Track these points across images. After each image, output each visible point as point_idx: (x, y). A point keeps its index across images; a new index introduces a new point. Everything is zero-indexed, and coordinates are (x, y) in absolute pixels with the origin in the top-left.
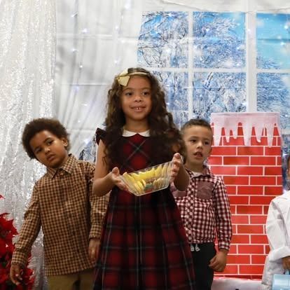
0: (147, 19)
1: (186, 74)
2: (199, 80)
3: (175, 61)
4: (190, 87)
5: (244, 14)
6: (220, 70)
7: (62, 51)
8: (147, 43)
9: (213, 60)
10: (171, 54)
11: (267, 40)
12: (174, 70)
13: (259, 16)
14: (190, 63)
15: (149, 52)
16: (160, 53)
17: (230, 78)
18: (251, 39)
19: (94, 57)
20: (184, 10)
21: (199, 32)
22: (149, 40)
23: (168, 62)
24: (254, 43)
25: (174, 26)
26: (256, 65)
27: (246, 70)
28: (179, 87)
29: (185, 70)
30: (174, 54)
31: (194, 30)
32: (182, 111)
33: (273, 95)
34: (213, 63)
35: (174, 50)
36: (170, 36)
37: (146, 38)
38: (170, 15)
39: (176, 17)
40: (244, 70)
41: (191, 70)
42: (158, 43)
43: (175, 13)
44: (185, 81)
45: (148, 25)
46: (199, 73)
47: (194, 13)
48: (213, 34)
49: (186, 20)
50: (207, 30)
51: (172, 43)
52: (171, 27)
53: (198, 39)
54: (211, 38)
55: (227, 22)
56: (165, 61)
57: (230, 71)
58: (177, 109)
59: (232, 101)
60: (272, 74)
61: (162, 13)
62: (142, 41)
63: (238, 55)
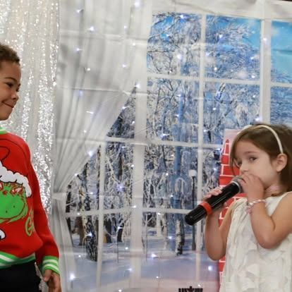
0: (158, 20)
1: (197, 84)
2: (211, 91)
3: (186, 69)
4: (201, 98)
5: (259, 21)
6: (233, 81)
7: (64, 50)
8: (157, 46)
9: (225, 69)
10: (181, 61)
11: (282, 51)
12: (184, 78)
13: (275, 24)
14: (202, 71)
15: (159, 57)
16: (171, 59)
17: (243, 90)
18: (266, 49)
19: (100, 59)
20: (197, 12)
21: (212, 38)
22: (159, 43)
23: (179, 69)
24: (269, 53)
25: (186, 29)
26: (270, 78)
27: (260, 83)
28: (189, 97)
29: (196, 79)
30: (185, 60)
31: (207, 35)
32: (192, 125)
33: (286, 112)
34: (225, 73)
35: (185, 56)
36: (182, 41)
37: (156, 41)
38: (182, 17)
39: (188, 20)
40: (258, 83)
41: (202, 80)
42: (168, 47)
43: (187, 15)
44: (196, 91)
45: (158, 27)
46: (211, 83)
47: (207, 17)
48: (227, 41)
49: (199, 24)
50: (221, 36)
51: (183, 48)
52: (183, 31)
53: (211, 45)
54: (224, 45)
55: (241, 28)
56: (175, 68)
57: (242, 83)
58: (187, 122)
59: (244, 115)
60: (286, 89)
61: (173, 15)
62: (152, 45)
63: (253, 66)
